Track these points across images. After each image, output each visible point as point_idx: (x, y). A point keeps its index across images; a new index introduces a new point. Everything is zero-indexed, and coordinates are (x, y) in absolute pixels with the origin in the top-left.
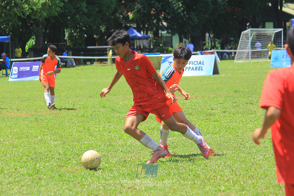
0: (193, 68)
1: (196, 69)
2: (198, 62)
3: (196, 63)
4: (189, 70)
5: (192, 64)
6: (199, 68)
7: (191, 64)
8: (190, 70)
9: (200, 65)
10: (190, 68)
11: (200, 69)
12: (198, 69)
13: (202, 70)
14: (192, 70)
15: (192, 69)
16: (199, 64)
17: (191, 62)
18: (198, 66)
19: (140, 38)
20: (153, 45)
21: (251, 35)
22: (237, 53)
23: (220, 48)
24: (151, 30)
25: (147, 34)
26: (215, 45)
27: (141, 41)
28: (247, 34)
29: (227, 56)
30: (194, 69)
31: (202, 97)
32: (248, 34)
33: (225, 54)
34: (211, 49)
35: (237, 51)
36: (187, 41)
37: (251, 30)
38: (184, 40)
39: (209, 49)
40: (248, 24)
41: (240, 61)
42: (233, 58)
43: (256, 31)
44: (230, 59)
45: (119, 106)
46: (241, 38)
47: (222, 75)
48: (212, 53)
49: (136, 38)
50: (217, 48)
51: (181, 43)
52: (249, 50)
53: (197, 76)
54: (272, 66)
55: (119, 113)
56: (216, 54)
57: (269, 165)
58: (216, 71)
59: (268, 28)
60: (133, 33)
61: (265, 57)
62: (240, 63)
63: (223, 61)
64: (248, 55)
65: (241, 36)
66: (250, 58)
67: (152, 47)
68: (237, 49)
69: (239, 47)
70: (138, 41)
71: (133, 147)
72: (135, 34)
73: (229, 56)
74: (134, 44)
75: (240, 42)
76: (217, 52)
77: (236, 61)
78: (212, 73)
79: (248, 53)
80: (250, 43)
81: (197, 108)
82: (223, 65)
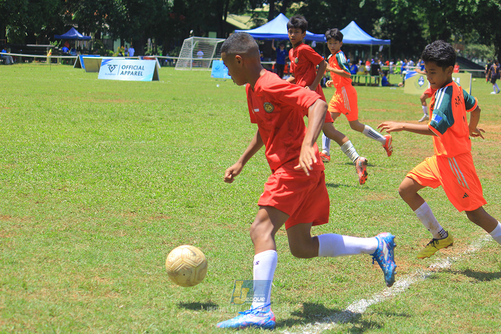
0: (132, 72)
1: (135, 74)
2: (138, 66)
3: (135, 68)
7: (131, 69)
8: (129, 74)
9: (140, 70)
11: (140, 74)
12: (137, 74)
13: (141, 75)
15: (131, 74)
16: (139, 68)
17: (131, 67)
18: (138, 71)
19: (80, 39)
20: (94, 48)
21: (194, 44)
22: (178, 61)
23: (161, 55)
24: (93, 31)
25: (88, 35)
26: (156, 51)
27: (81, 42)
28: (189, 43)
29: (168, 63)
30: (134, 73)
31: (139, 102)
32: (191, 42)
33: (166, 61)
34: (152, 55)
35: (179, 58)
36: (129, 45)
37: (194, 39)
38: (126, 43)
39: (151, 54)
40: (191, 32)
41: (181, 69)
42: (174, 66)
43: (199, 39)
44: (170, 66)
45: (55, 106)
46: (183, 46)
47: (161, 81)
48: (153, 59)
49: (77, 38)
50: (158, 54)
51: (122, 47)
52: (190, 58)
53: (136, 81)
54: (213, 77)
55: (54, 113)
56: (157, 60)
57: (202, 174)
58: (155, 77)
59: (211, 37)
60: (75, 33)
61: (206, 66)
62: (180, 71)
63: (164, 68)
64: (189, 63)
65: (184, 43)
66: (191, 67)
67: (92, 49)
68: (178, 56)
69: (180, 55)
70: (78, 41)
71: (65, 149)
72: (76, 35)
73: (170, 63)
74: (74, 44)
75: (182, 50)
76: (159, 59)
77: (176, 69)
78: (151, 79)
79: (190, 61)
80: (192, 52)
81: (133, 113)
82: (163, 71)
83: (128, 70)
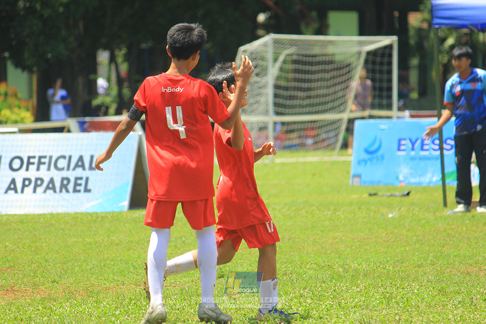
0: (52, 181)
1: (64, 187)
2: (70, 157)
3: (62, 163)
4: (35, 191)
5: (49, 169)
6: (76, 184)
7: (43, 168)
8: (40, 190)
9: (79, 170)
10: (39, 182)
11: (81, 186)
12: (71, 187)
13: (87, 190)
14: (50, 192)
15: (48, 188)
16: (77, 166)
17: (46, 160)
18: (72, 175)
30: (58, 185)
56: (141, 134)
58: (142, 196)
78: (126, 203)
83: (32, 174)
